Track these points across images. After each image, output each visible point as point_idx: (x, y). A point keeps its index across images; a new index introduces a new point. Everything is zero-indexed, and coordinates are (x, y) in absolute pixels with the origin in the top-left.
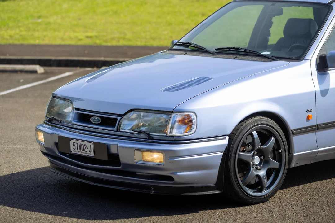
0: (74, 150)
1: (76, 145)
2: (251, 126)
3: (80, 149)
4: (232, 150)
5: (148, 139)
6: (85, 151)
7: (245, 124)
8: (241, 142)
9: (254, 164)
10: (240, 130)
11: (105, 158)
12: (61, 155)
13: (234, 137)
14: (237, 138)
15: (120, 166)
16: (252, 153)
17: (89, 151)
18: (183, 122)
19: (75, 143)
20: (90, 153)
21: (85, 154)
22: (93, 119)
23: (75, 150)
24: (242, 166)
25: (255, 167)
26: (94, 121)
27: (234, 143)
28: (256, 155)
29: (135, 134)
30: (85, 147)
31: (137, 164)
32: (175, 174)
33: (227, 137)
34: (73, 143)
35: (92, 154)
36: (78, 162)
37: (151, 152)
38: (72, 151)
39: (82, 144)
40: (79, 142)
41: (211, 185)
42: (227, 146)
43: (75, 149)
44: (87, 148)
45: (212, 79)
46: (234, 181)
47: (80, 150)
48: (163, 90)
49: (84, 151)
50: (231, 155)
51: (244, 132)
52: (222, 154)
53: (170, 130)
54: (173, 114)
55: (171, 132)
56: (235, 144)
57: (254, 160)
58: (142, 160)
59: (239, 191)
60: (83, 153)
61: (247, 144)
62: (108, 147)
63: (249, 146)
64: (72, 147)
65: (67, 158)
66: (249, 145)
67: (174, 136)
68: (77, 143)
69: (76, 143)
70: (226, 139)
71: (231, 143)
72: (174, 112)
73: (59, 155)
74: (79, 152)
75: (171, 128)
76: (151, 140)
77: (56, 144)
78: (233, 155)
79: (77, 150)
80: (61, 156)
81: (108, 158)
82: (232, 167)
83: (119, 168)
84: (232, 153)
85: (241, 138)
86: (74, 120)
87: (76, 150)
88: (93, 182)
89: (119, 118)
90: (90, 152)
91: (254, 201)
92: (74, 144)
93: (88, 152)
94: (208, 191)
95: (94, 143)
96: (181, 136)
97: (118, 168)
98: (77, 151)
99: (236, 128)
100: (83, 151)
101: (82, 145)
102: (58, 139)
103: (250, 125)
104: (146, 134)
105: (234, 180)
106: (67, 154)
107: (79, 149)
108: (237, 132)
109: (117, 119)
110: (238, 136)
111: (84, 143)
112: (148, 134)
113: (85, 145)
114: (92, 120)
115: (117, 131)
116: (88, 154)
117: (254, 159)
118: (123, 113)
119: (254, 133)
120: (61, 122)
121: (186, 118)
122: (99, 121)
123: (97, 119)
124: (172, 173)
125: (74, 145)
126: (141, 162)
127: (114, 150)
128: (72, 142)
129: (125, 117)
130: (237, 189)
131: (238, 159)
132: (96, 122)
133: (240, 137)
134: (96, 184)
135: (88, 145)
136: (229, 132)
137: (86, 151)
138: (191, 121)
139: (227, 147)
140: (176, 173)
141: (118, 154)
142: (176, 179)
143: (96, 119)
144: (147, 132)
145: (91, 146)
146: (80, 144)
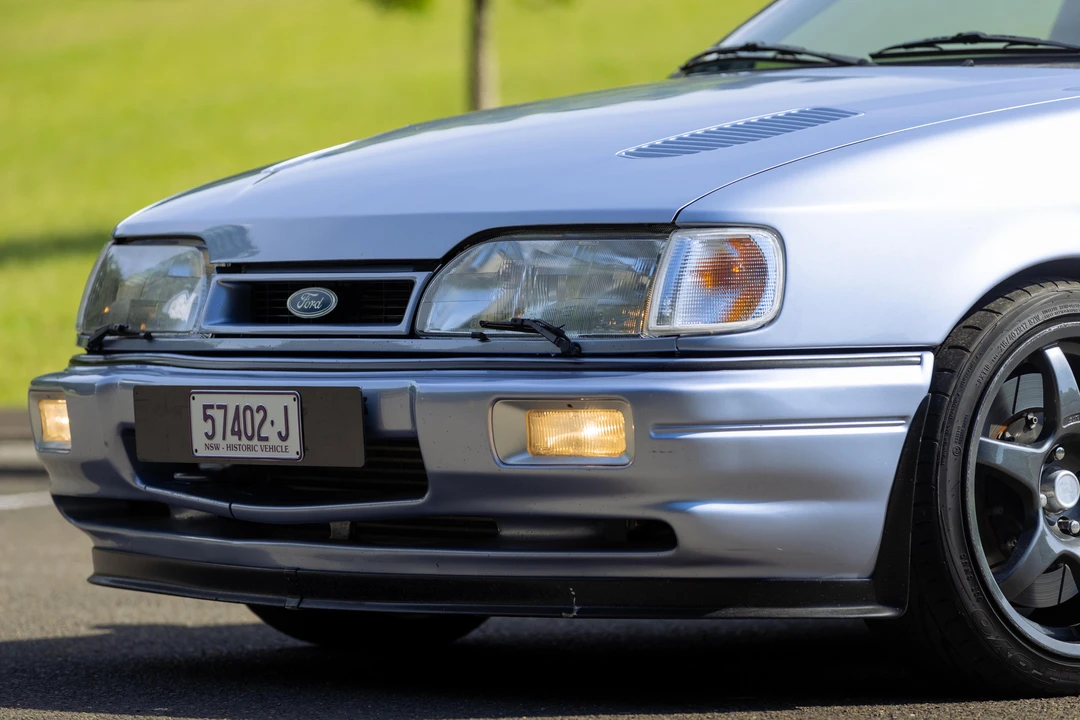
0: (208, 442)
1: (218, 415)
2: (1037, 318)
3: (236, 433)
4: (952, 420)
5: (558, 356)
6: (261, 439)
7: (1008, 309)
8: (992, 385)
9: (1051, 508)
10: (986, 332)
11: (355, 458)
12: (147, 481)
13: (959, 362)
14: (972, 367)
15: (421, 496)
16: (1047, 446)
17: (280, 433)
18: (720, 275)
19: (211, 407)
20: (284, 444)
21: (258, 453)
22: (300, 302)
23: (215, 441)
24: (998, 511)
25: (1060, 524)
26: (303, 310)
27: (962, 385)
28: (1063, 465)
29: (493, 341)
30: (258, 417)
31: (505, 470)
32: (683, 512)
33: (929, 358)
34: (206, 407)
35: (292, 450)
36: (226, 505)
37: (570, 406)
38: (201, 447)
39: (247, 408)
40: (232, 401)
41: (852, 576)
42: (925, 393)
43: (210, 437)
44: (268, 423)
45: (856, 114)
46: (961, 569)
47: (234, 440)
48: (627, 153)
49: (255, 441)
50: (946, 444)
51: (1006, 339)
52: (903, 430)
53: (662, 307)
54: (676, 237)
55: (661, 319)
56: (962, 391)
57: (1053, 488)
58: (523, 451)
59: (984, 621)
60: (248, 448)
61: (1020, 415)
62: (367, 406)
63: (1029, 423)
64: (199, 427)
65: (176, 495)
66: (1030, 417)
67: (678, 336)
68: (224, 407)
69: (219, 407)
70: (920, 363)
71: (948, 390)
72: (679, 228)
73: (139, 485)
74: (230, 447)
75: (663, 298)
76: (570, 357)
77: (127, 433)
78: (954, 445)
79: (224, 438)
80: (150, 489)
81: (368, 454)
82: (951, 501)
83: (420, 501)
84: (948, 434)
85: (991, 367)
86: (209, 318)
87: (218, 438)
88: (292, 593)
89: (419, 277)
90: (284, 438)
91: (1055, 677)
92: (209, 412)
93: (275, 441)
94: (836, 605)
95: (305, 396)
96: (709, 334)
97: (413, 507)
98: (223, 444)
99: (970, 321)
100: (250, 438)
101: (248, 413)
102: (135, 401)
103: (1032, 312)
104: (545, 332)
105: (958, 562)
106: (178, 476)
107: (233, 433)
108: (973, 340)
109: (410, 284)
110: (978, 359)
111: (254, 401)
112: (558, 333)
113: (260, 408)
114: (294, 304)
115: (412, 334)
116: (274, 449)
117: (1053, 481)
118: (439, 255)
119: (1055, 355)
120: (148, 337)
121: (735, 254)
122: (326, 303)
123: (316, 299)
124: (665, 506)
125: (206, 417)
126: (518, 464)
127: (394, 420)
128: (197, 405)
129: (453, 269)
130: (975, 607)
131: (981, 468)
132: (312, 310)
133: (987, 362)
134: (309, 604)
135: (275, 405)
136: (937, 336)
137: (266, 439)
138: (757, 269)
139: (926, 399)
140: (683, 506)
141: (416, 432)
142: (687, 538)
143: (312, 298)
144: (556, 325)
145: (286, 408)
146: (237, 407)
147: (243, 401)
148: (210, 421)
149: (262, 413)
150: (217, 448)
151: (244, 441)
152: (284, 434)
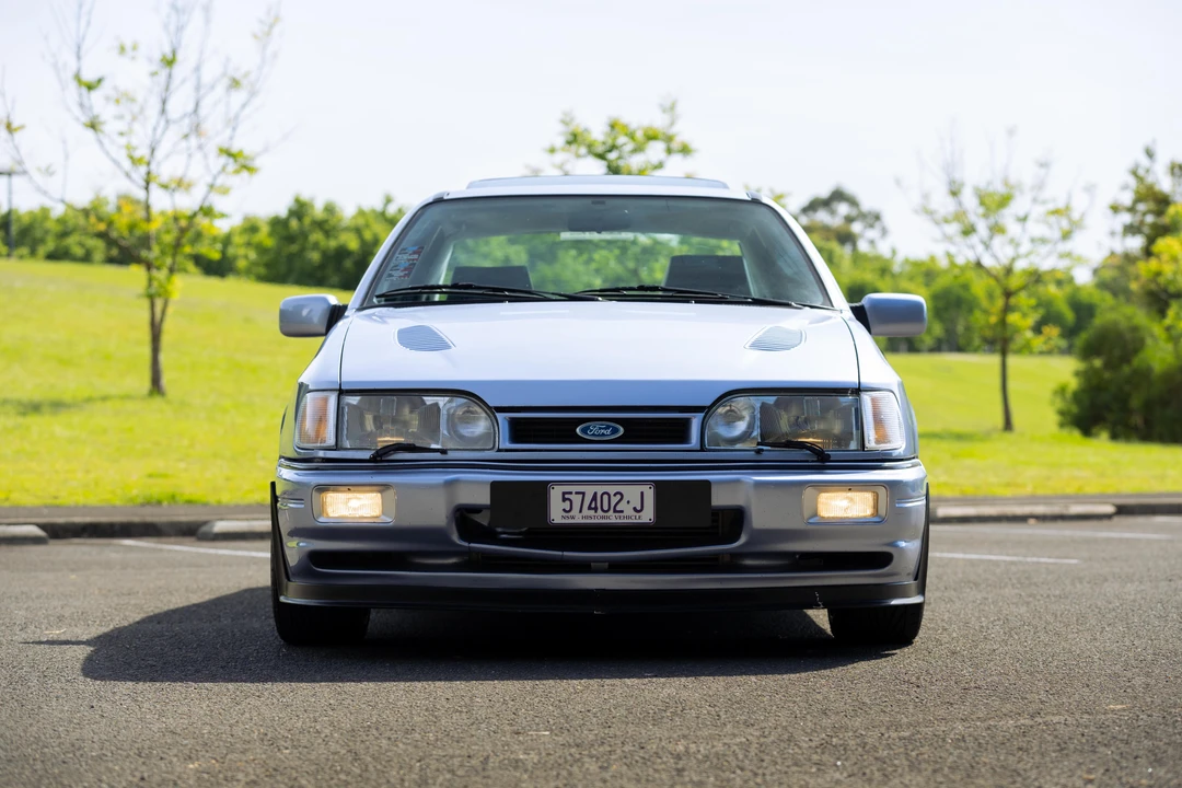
0: (565, 514)
1: (577, 499)
3: (596, 509)
5: (814, 461)
6: (615, 511)
12: (468, 541)
15: (734, 543)
17: (635, 509)
19: (571, 493)
20: (638, 515)
21: (613, 519)
22: (589, 431)
23: (571, 514)
26: (593, 435)
30: (614, 500)
32: (897, 546)
34: (564, 494)
35: (648, 516)
37: (850, 490)
38: (557, 514)
39: (605, 493)
40: (590, 491)
43: (567, 512)
44: (624, 502)
47: (592, 513)
49: (610, 513)
54: (866, 396)
60: (603, 517)
64: (557, 506)
68: (583, 494)
69: (577, 493)
72: (861, 391)
73: (466, 544)
74: (584, 517)
76: (825, 462)
77: (466, 511)
79: (581, 511)
80: (473, 545)
81: (712, 521)
87: (575, 511)
89: (696, 417)
90: (640, 511)
92: (567, 496)
93: (629, 511)
95: (658, 485)
98: (579, 516)
100: (607, 512)
101: (605, 497)
102: (492, 491)
106: (504, 536)
107: (590, 508)
109: (689, 421)
111: (612, 489)
113: (617, 493)
114: (584, 432)
115: (703, 449)
116: (629, 517)
118: (708, 403)
122: (615, 431)
123: (604, 429)
124: (891, 544)
125: (564, 500)
126: (816, 522)
128: (555, 494)
129: (716, 411)
132: (603, 434)
135: (632, 493)
137: (622, 512)
145: (642, 493)
146: (596, 493)
147: (600, 489)
148: (568, 502)
149: (619, 497)
150: (573, 518)
151: (600, 512)
152: (639, 508)
